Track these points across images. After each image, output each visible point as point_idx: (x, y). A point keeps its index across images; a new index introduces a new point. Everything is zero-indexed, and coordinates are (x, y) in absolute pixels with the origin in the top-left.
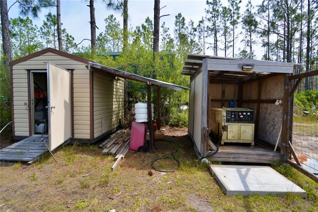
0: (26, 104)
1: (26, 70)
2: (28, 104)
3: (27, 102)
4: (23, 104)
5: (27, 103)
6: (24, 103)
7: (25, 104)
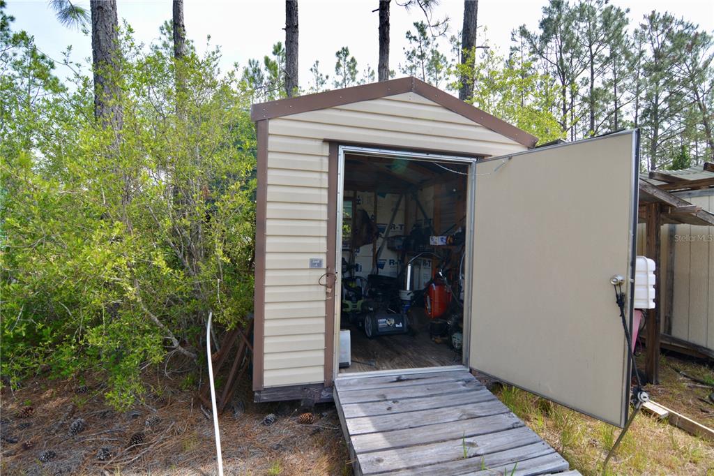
0: (320, 264)
1: (325, 141)
2: (324, 265)
3: (324, 257)
4: (308, 266)
5: (321, 261)
6: (312, 260)
7: (315, 265)
